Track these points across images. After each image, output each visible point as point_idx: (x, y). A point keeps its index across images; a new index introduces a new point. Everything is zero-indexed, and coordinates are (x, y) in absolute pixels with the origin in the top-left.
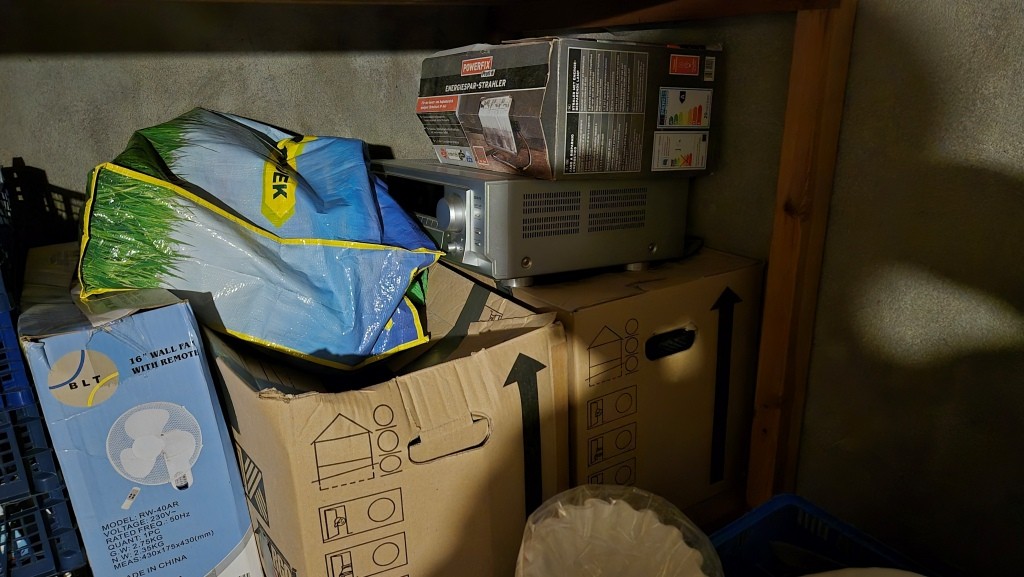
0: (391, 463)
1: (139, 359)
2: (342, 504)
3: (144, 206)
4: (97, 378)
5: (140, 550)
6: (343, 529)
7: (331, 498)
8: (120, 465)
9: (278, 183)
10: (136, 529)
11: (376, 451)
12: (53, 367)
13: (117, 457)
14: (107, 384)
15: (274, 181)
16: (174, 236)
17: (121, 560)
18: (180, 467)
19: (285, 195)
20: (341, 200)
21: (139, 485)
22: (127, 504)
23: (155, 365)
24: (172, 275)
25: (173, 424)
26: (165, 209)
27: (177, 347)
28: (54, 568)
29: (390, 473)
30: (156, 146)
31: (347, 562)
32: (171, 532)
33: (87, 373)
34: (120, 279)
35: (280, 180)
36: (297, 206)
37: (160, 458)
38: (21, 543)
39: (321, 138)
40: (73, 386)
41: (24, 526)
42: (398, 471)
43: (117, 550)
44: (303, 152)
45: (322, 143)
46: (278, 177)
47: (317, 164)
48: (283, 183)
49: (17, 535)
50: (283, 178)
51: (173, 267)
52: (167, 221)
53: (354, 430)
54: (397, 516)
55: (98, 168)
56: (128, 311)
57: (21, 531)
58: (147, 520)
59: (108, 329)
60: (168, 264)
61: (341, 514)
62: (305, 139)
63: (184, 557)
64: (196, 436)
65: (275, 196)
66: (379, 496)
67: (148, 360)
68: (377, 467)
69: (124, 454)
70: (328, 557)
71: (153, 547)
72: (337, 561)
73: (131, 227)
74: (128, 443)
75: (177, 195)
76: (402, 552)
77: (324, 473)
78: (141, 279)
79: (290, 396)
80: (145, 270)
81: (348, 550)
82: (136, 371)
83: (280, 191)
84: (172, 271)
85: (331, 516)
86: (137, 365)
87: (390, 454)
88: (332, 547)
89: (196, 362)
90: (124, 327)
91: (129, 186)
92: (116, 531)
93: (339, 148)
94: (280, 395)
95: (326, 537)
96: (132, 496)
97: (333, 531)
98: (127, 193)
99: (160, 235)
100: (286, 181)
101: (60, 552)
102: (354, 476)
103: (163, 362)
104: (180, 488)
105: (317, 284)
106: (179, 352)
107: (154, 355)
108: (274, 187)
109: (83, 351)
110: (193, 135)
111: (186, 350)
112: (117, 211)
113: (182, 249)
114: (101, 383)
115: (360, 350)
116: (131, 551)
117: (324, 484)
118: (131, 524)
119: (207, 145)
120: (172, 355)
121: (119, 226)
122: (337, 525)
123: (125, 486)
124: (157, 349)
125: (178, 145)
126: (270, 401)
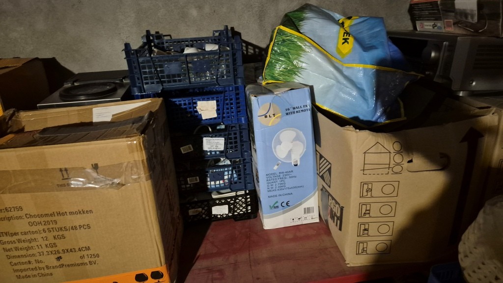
0: (397, 169)
1: (289, 109)
2: (371, 183)
3: (292, 45)
4: (274, 115)
5: (277, 187)
6: (369, 193)
7: (367, 179)
8: (276, 152)
9: (345, 37)
10: (277, 178)
11: (392, 162)
12: (261, 108)
13: (275, 148)
14: (277, 118)
15: (344, 36)
16: (302, 59)
17: (270, 189)
18: (296, 157)
19: (348, 43)
20: (374, 46)
21: (281, 161)
22: (276, 167)
23: (294, 112)
24: (299, 76)
25: (297, 138)
26: (300, 47)
27: (302, 107)
28: (244, 187)
29: (396, 173)
30: (294, 20)
31: (368, 208)
32: (289, 182)
33: (271, 113)
34: (279, 77)
35: (347, 36)
36: (354, 48)
37: (290, 152)
38: (235, 175)
39: (360, 17)
40: (266, 117)
41: (237, 170)
42: (400, 173)
43: (269, 184)
44: (352, 24)
45: (362, 19)
46: (345, 34)
47: (360, 30)
48: (348, 37)
49: (234, 172)
50: (348, 35)
51: (300, 73)
52: (300, 52)
53: (384, 150)
54: (395, 194)
55: (277, 28)
56: (287, 89)
57: (236, 171)
58: (282, 175)
59: (280, 95)
60: (298, 72)
61: (370, 187)
62: (353, 18)
63: (292, 194)
64: (304, 145)
65: (343, 43)
66: (388, 183)
67: (291, 110)
68: (391, 169)
69: (278, 147)
70: (361, 204)
71: (282, 187)
72: (364, 207)
73: (286, 55)
74: (280, 143)
75: (306, 41)
76: (393, 211)
77: (367, 167)
78: (287, 77)
79: (358, 130)
80: (289, 73)
81: (370, 204)
82: (287, 114)
83: (346, 40)
84: (299, 75)
85: (366, 186)
86: (288, 112)
87: (398, 164)
88: (363, 200)
89: (309, 113)
90: (285, 95)
91: (288, 36)
92: (271, 176)
93: (372, 21)
94: (354, 129)
95: (361, 195)
96: (278, 165)
97: (365, 194)
98: (287, 39)
99: (296, 59)
100: (349, 36)
101: (246, 182)
102: (380, 171)
103: (297, 112)
104: (295, 165)
105: (359, 86)
106: (303, 109)
107: (294, 108)
108: (343, 39)
109: (270, 104)
110: (308, 15)
111: (306, 108)
112: (282, 47)
113: (304, 65)
114: (275, 117)
115: (374, 119)
116: (274, 186)
117: (366, 172)
118: (276, 175)
119: (315, 19)
120: (300, 109)
121: (281, 54)
122: (367, 191)
123: (276, 160)
124: (295, 106)
125: (302, 20)
126: (348, 131)
